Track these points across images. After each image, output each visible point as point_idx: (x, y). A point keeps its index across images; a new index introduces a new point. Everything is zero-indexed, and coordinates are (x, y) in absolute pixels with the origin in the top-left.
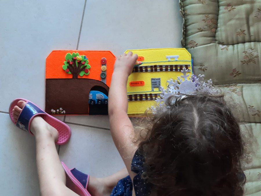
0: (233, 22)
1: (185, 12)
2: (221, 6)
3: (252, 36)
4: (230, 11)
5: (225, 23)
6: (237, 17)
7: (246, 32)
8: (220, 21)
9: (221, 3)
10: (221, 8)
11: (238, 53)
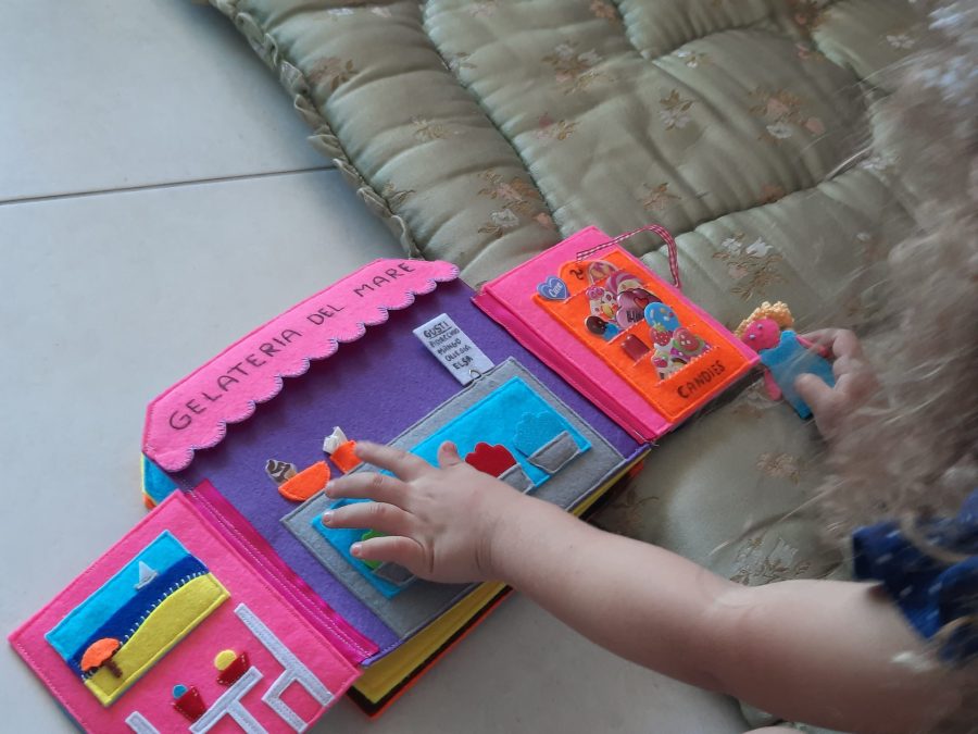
0: (598, 171)
1: (386, 193)
2: (514, 136)
3: (705, 194)
4: (561, 137)
5: (573, 183)
6: (602, 149)
7: (672, 187)
8: (549, 184)
9: (507, 126)
10: (518, 140)
11: (695, 265)
